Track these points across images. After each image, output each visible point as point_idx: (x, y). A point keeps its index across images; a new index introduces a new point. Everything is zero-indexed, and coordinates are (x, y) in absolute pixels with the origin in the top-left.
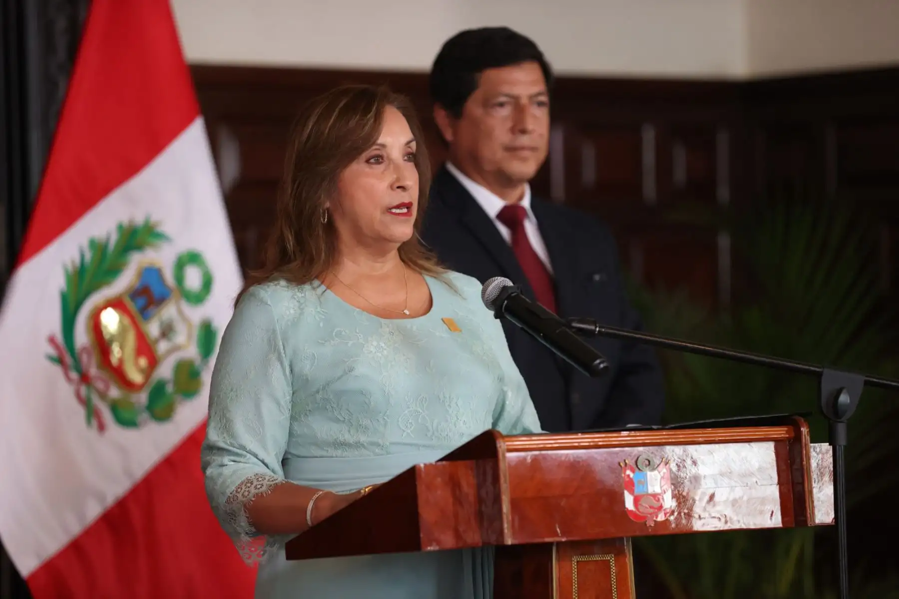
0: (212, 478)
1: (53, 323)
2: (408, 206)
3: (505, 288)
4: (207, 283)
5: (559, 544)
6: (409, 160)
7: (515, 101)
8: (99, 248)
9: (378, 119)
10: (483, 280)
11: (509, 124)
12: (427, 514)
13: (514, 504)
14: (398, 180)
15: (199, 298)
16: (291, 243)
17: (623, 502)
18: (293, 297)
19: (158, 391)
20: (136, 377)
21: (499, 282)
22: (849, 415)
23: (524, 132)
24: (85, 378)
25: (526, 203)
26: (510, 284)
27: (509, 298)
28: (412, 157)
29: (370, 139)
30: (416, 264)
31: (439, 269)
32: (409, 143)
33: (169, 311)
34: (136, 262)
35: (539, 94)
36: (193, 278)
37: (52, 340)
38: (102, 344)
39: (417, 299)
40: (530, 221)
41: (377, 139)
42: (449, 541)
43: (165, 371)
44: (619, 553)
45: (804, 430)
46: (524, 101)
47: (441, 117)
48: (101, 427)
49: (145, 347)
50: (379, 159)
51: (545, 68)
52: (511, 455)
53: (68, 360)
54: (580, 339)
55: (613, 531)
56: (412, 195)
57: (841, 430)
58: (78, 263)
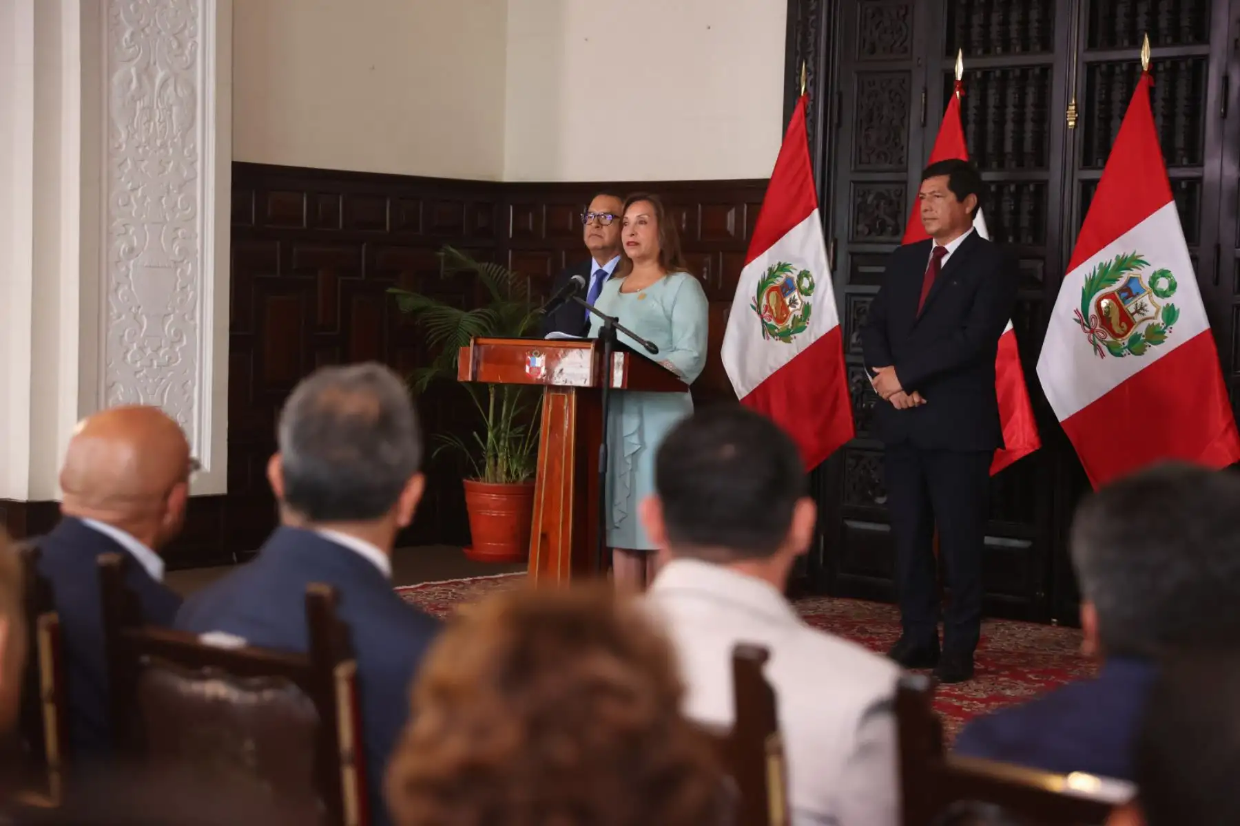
1: (1078, 305)
4: (1173, 287)
17: (525, 370)
24: (1092, 331)
33: (1143, 299)
36: (1163, 284)
37: (1076, 311)
48: (1103, 355)
53: (1085, 322)
58: (1092, 275)
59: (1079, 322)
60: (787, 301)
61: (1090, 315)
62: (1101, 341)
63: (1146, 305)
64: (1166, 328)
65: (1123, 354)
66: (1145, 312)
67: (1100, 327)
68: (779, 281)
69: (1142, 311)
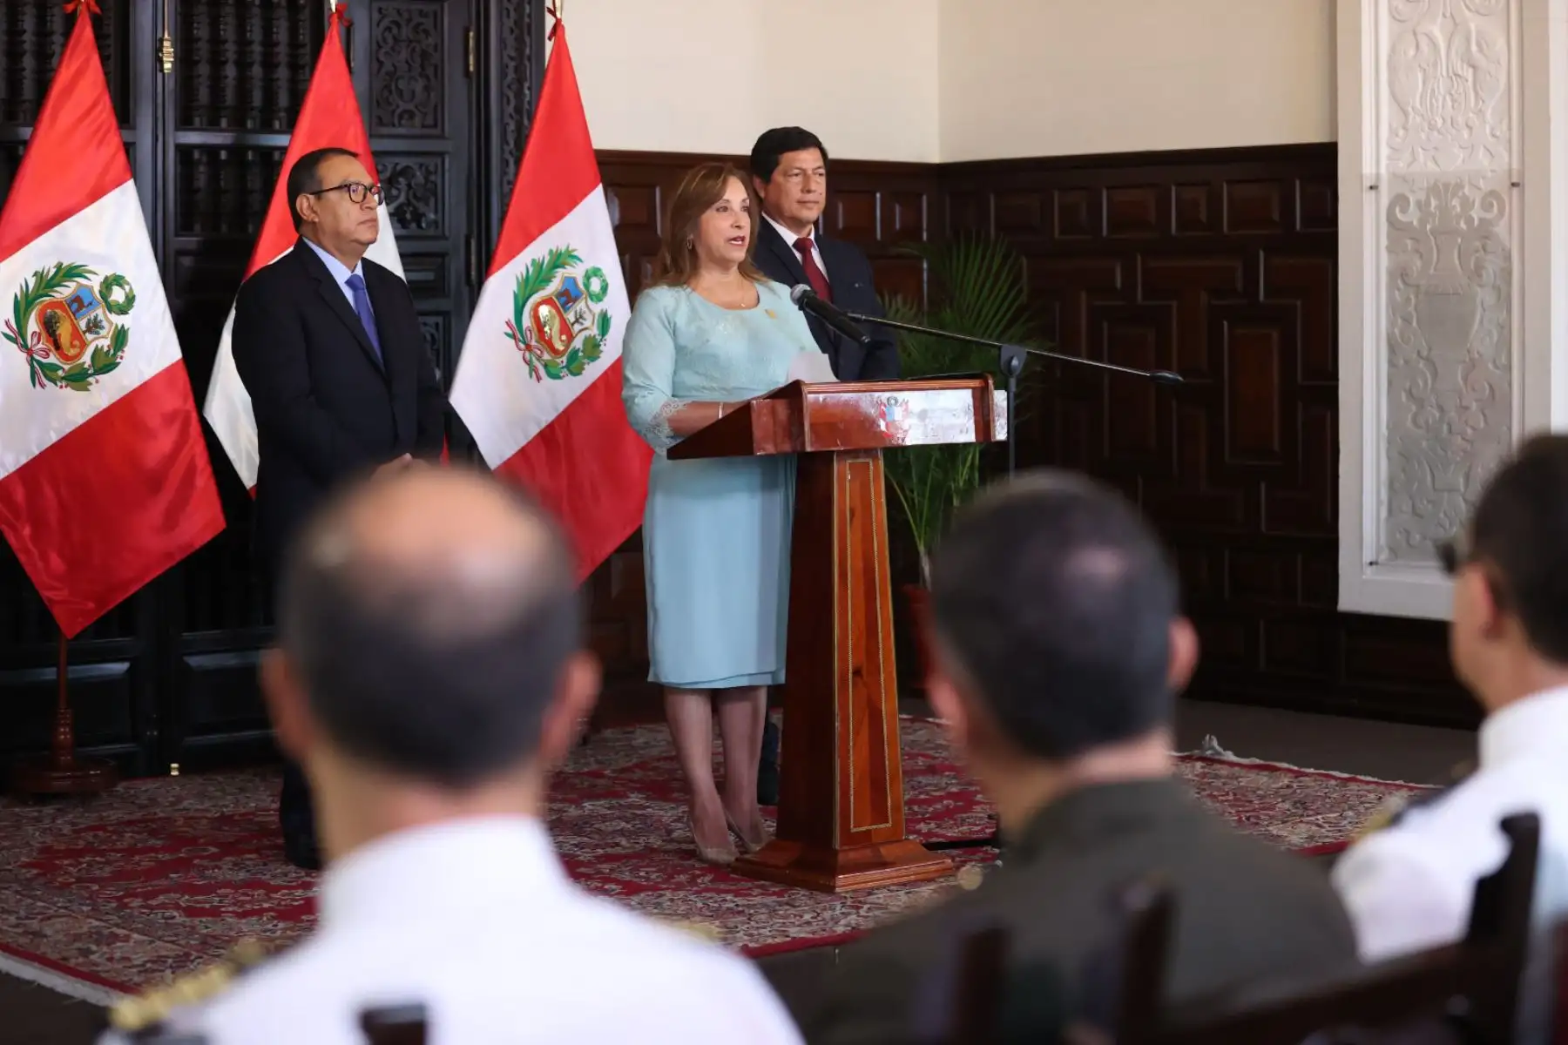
0: (638, 405)
1: (509, 313)
2: (743, 239)
3: (805, 291)
4: (604, 289)
5: (839, 452)
6: (745, 210)
7: (804, 172)
8: (538, 265)
9: (725, 182)
10: (791, 286)
11: (800, 187)
12: (757, 432)
13: (812, 425)
14: (736, 222)
15: (599, 298)
16: (668, 261)
17: (879, 426)
18: (672, 296)
19: (574, 356)
20: (559, 346)
21: (802, 287)
22: (1018, 372)
23: (809, 191)
24: (528, 347)
25: (812, 237)
26: (809, 289)
27: (808, 298)
28: (748, 210)
29: (718, 196)
30: (748, 276)
31: (765, 279)
32: (744, 201)
33: (581, 305)
34: (560, 273)
35: (819, 168)
36: (595, 285)
37: (508, 324)
38: (539, 325)
39: (752, 298)
40: (815, 248)
41: (724, 195)
42: (770, 449)
43: (578, 343)
44: (875, 458)
45: (991, 382)
46: (810, 172)
47: (757, 182)
48: (538, 379)
49: (566, 329)
50: (725, 209)
51: (824, 153)
52: (811, 397)
53: (519, 336)
54: (853, 324)
55: (872, 444)
56: (746, 232)
57: (1013, 382)
58: (524, 275)
59: (514, 337)
60: (83, 324)
61: (524, 328)
62: (538, 360)
63: (585, 313)
64: (601, 340)
65: (562, 375)
66: (583, 322)
67: (536, 342)
68: (65, 292)
69: (581, 320)
